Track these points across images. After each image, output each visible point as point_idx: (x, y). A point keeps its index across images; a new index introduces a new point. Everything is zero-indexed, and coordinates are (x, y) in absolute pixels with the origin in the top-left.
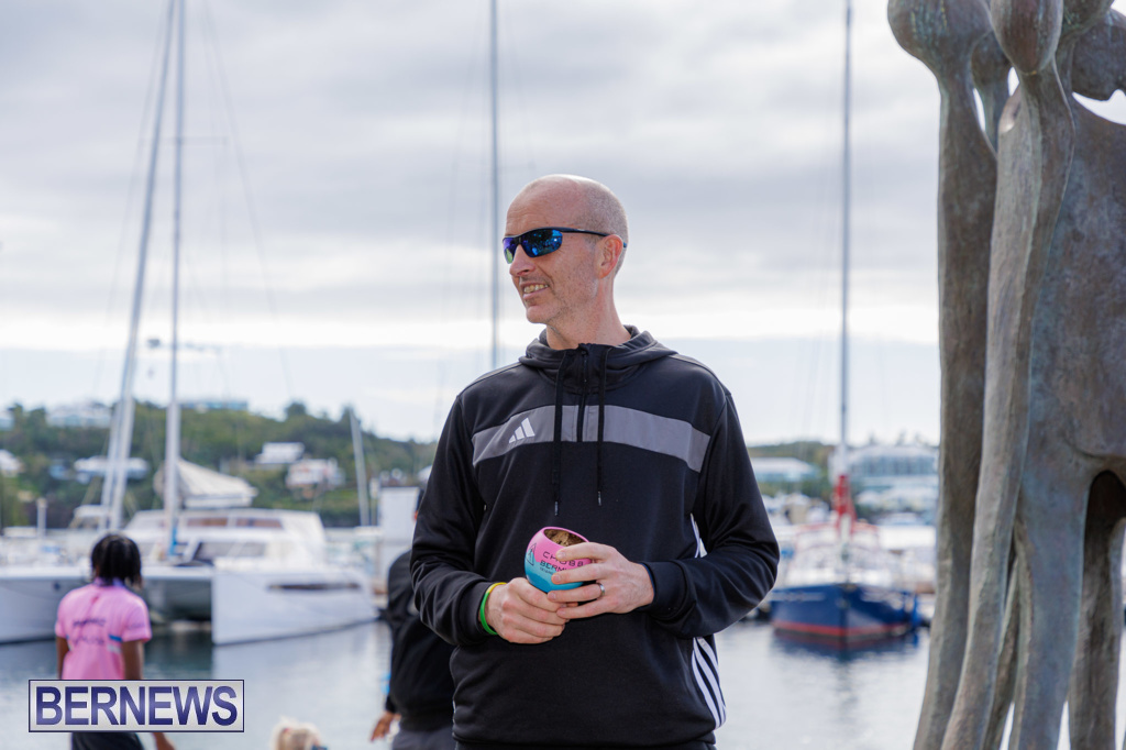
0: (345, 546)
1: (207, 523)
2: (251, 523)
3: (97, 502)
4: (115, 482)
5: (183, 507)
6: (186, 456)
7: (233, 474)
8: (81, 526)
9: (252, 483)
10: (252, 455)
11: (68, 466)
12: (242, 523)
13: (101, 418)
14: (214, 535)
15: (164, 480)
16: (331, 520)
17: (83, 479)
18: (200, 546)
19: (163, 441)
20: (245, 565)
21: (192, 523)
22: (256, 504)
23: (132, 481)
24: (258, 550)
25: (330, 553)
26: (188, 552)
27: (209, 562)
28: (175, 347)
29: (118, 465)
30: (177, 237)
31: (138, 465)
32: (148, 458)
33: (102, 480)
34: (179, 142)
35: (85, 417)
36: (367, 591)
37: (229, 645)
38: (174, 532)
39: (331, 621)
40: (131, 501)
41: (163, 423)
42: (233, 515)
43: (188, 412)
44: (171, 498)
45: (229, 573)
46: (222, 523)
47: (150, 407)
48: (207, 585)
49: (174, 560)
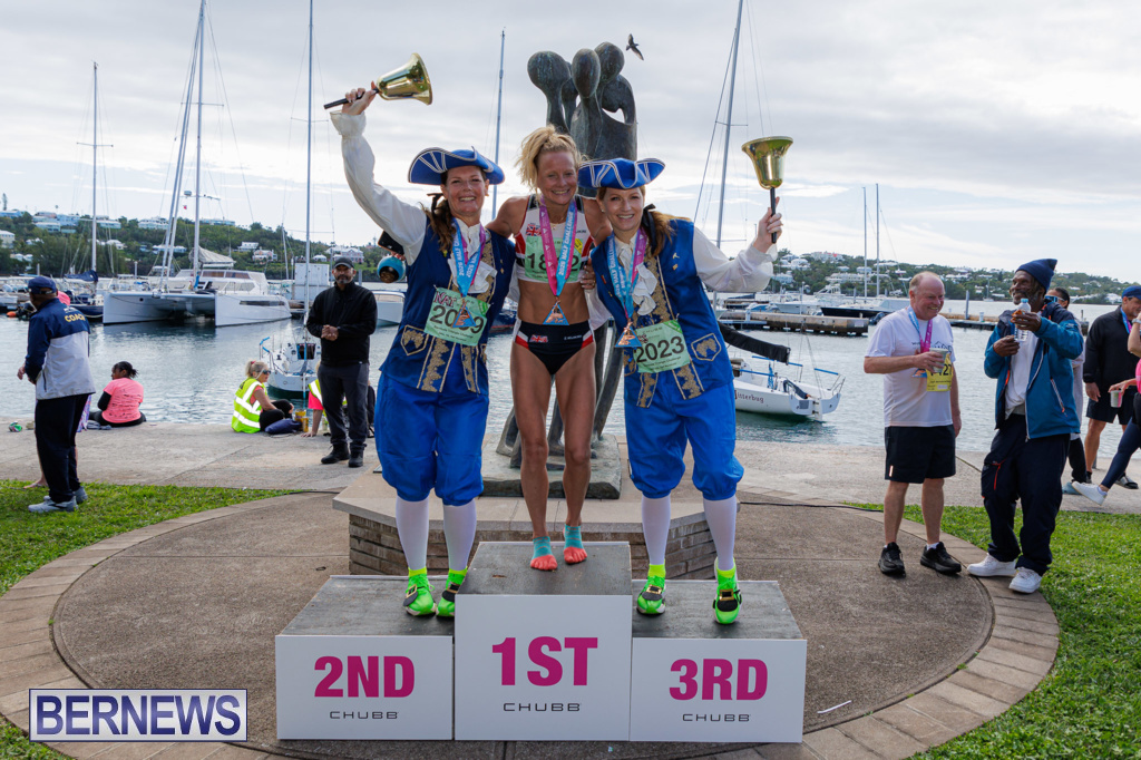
0: (278, 286)
1: (214, 275)
2: (234, 275)
3: (161, 265)
4: (168, 254)
5: (201, 268)
6: (202, 245)
7: (227, 255)
8: (155, 274)
9: (234, 259)
10: (235, 246)
11: (148, 247)
12: (229, 275)
13: (164, 226)
14: (216, 280)
15: (193, 255)
16: (270, 275)
17: (155, 252)
18: (210, 283)
19: (193, 237)
20: (229, 292)
21: (205, 274)
22: (235, 267)
23: (176, 255)
24: (235, 287)
25: (271, 288)
26: (205, 286)
27: (213, 291)
28: (198, 196)
29: (169, 248)
30: (199, 146)
31: (181, 248)
32: (186, 245)
33: (162, 253)
34: (200, 104)
35: (156, 226)
36: (287, 305)
37: (220, 326)
38: (198, 278)
39: (270, 317)
40: (177, 263)
41: (193, 230)
42: (225, 271)
43: (205, 225)
44: (196, 263)
45: (221, 295)
46: (221, 275)
47: (187, 222)
48: (213, 300)
49: (197, 290)
